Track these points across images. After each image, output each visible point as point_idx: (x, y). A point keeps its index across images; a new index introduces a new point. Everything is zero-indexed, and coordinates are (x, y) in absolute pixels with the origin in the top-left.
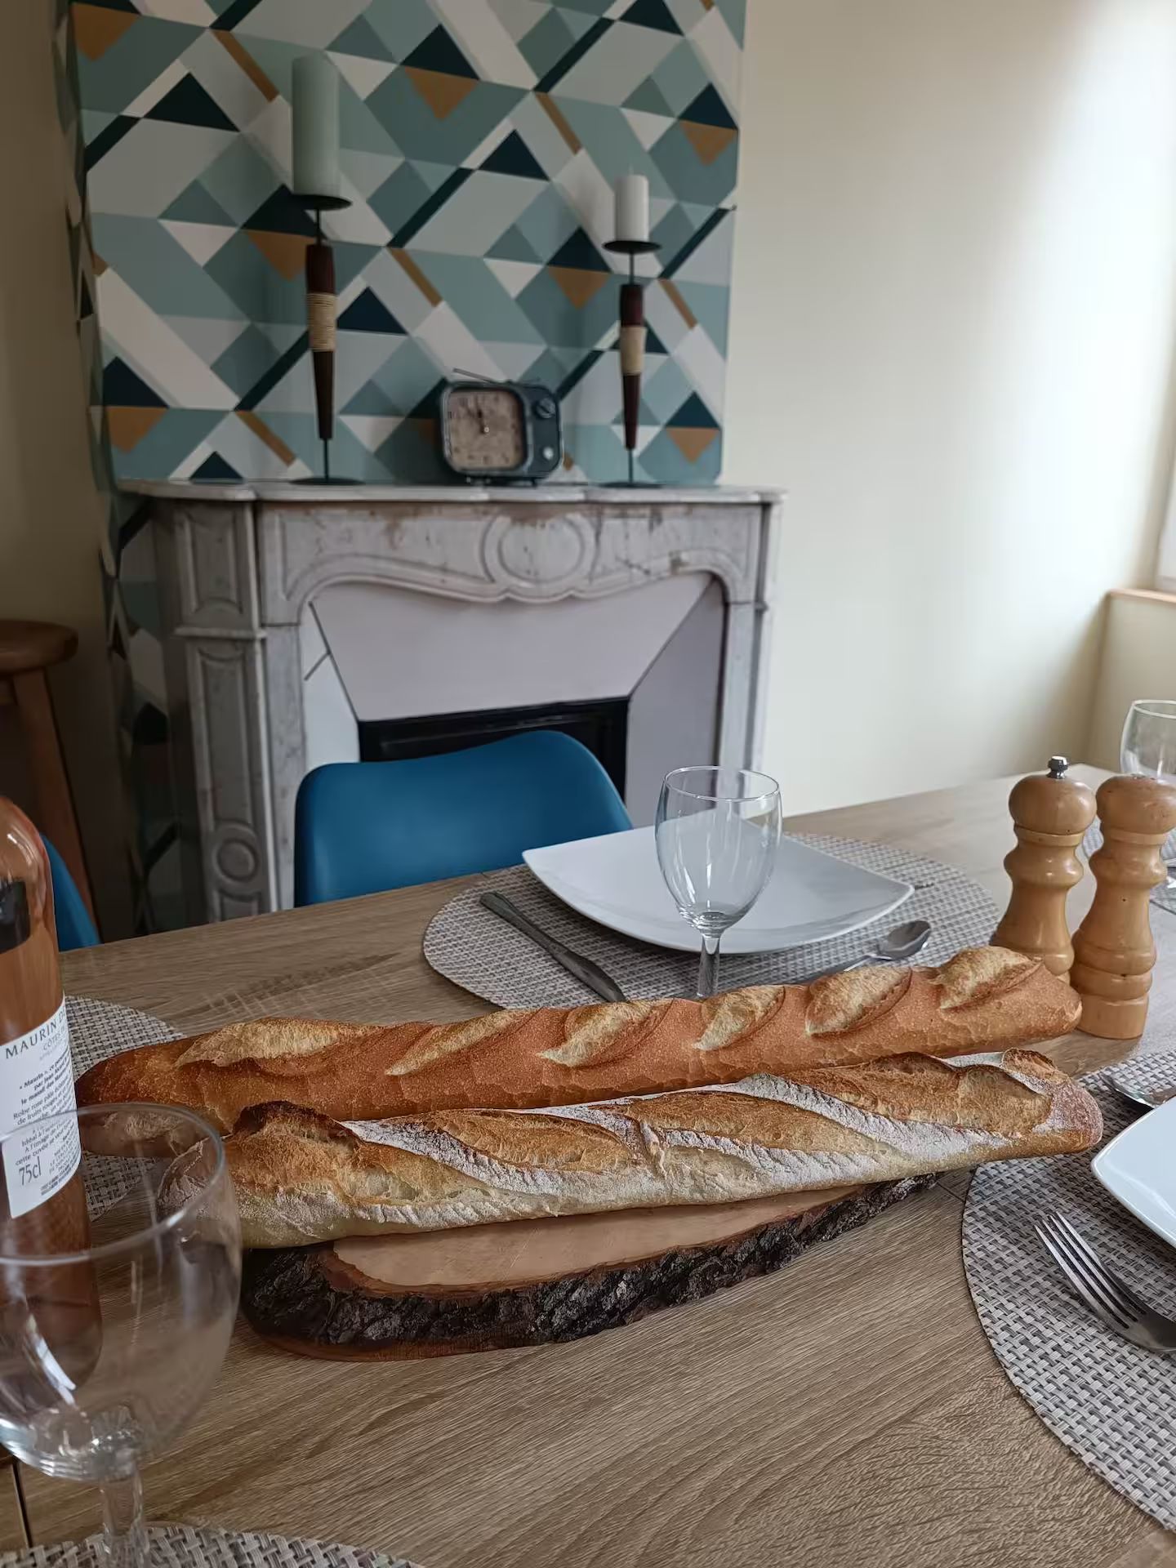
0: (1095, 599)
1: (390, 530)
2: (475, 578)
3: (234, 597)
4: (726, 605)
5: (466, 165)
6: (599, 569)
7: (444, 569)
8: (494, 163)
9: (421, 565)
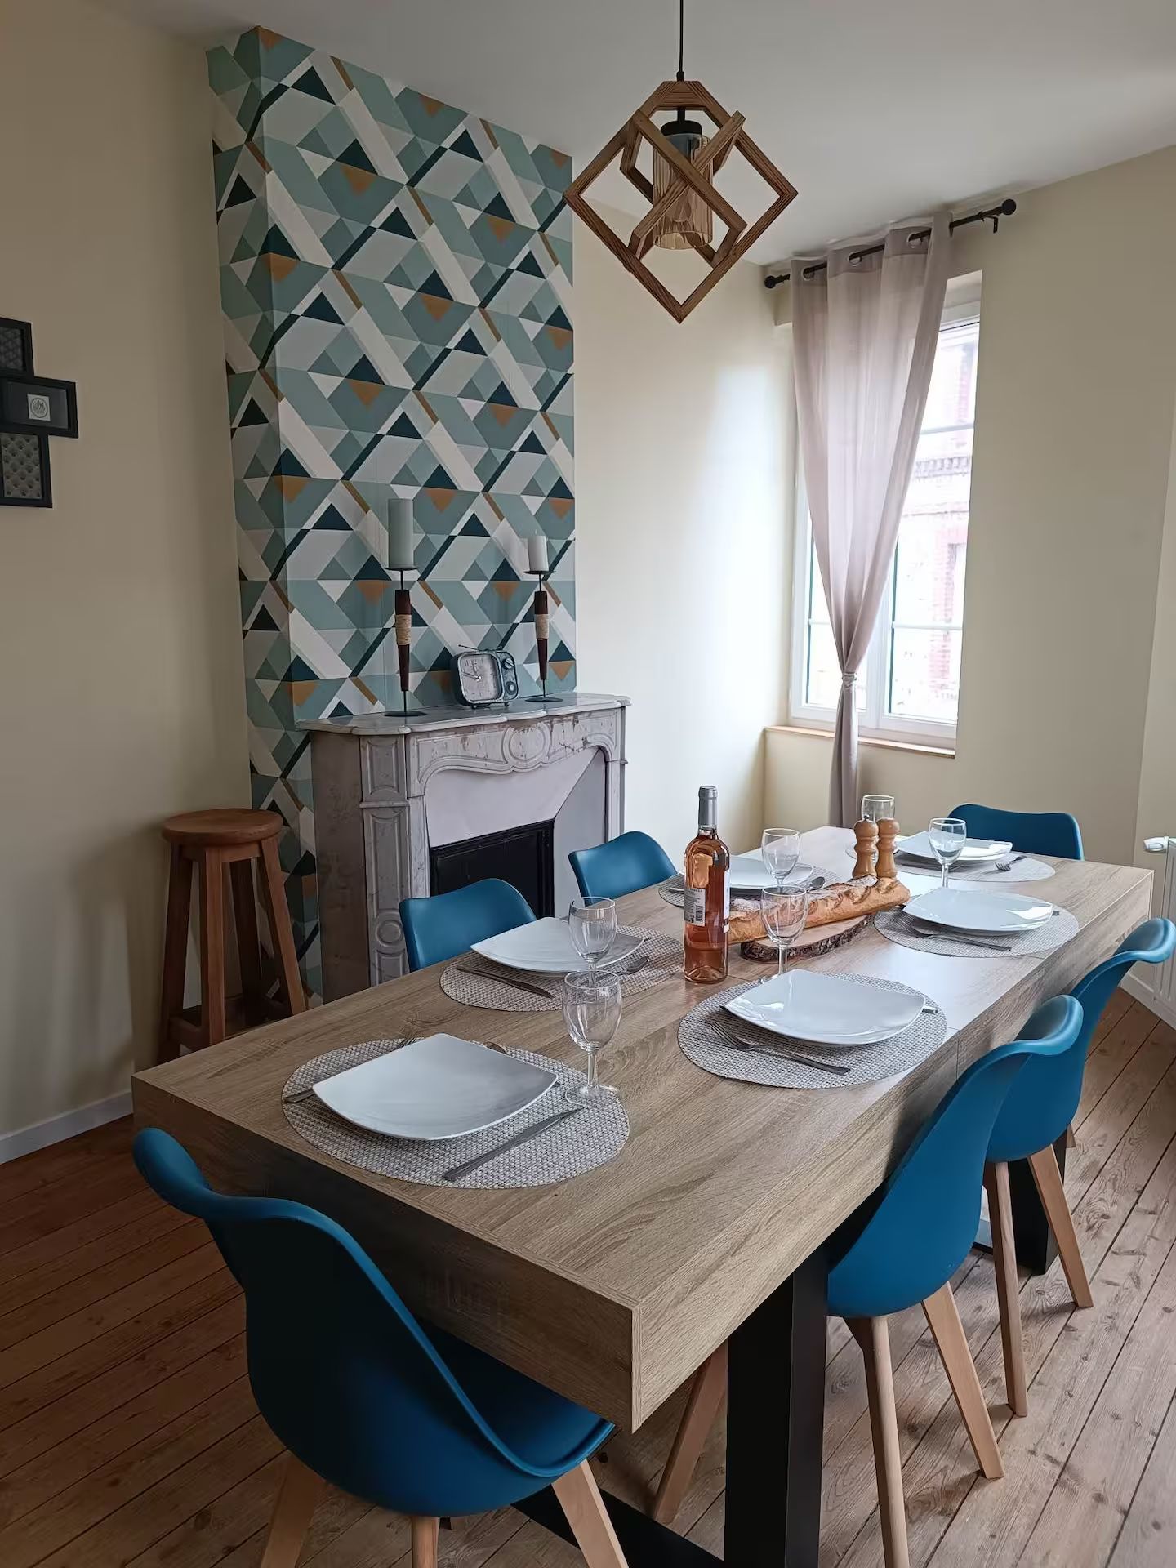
0: (756, 736)
1: (464, 740)
2: (499, 762)
3: (395, 785)
4: (607, 763)
5: (452, 534)
6: (552, 751)
7: (486, 759)
8: (465, 532)
9: (476, 758)
